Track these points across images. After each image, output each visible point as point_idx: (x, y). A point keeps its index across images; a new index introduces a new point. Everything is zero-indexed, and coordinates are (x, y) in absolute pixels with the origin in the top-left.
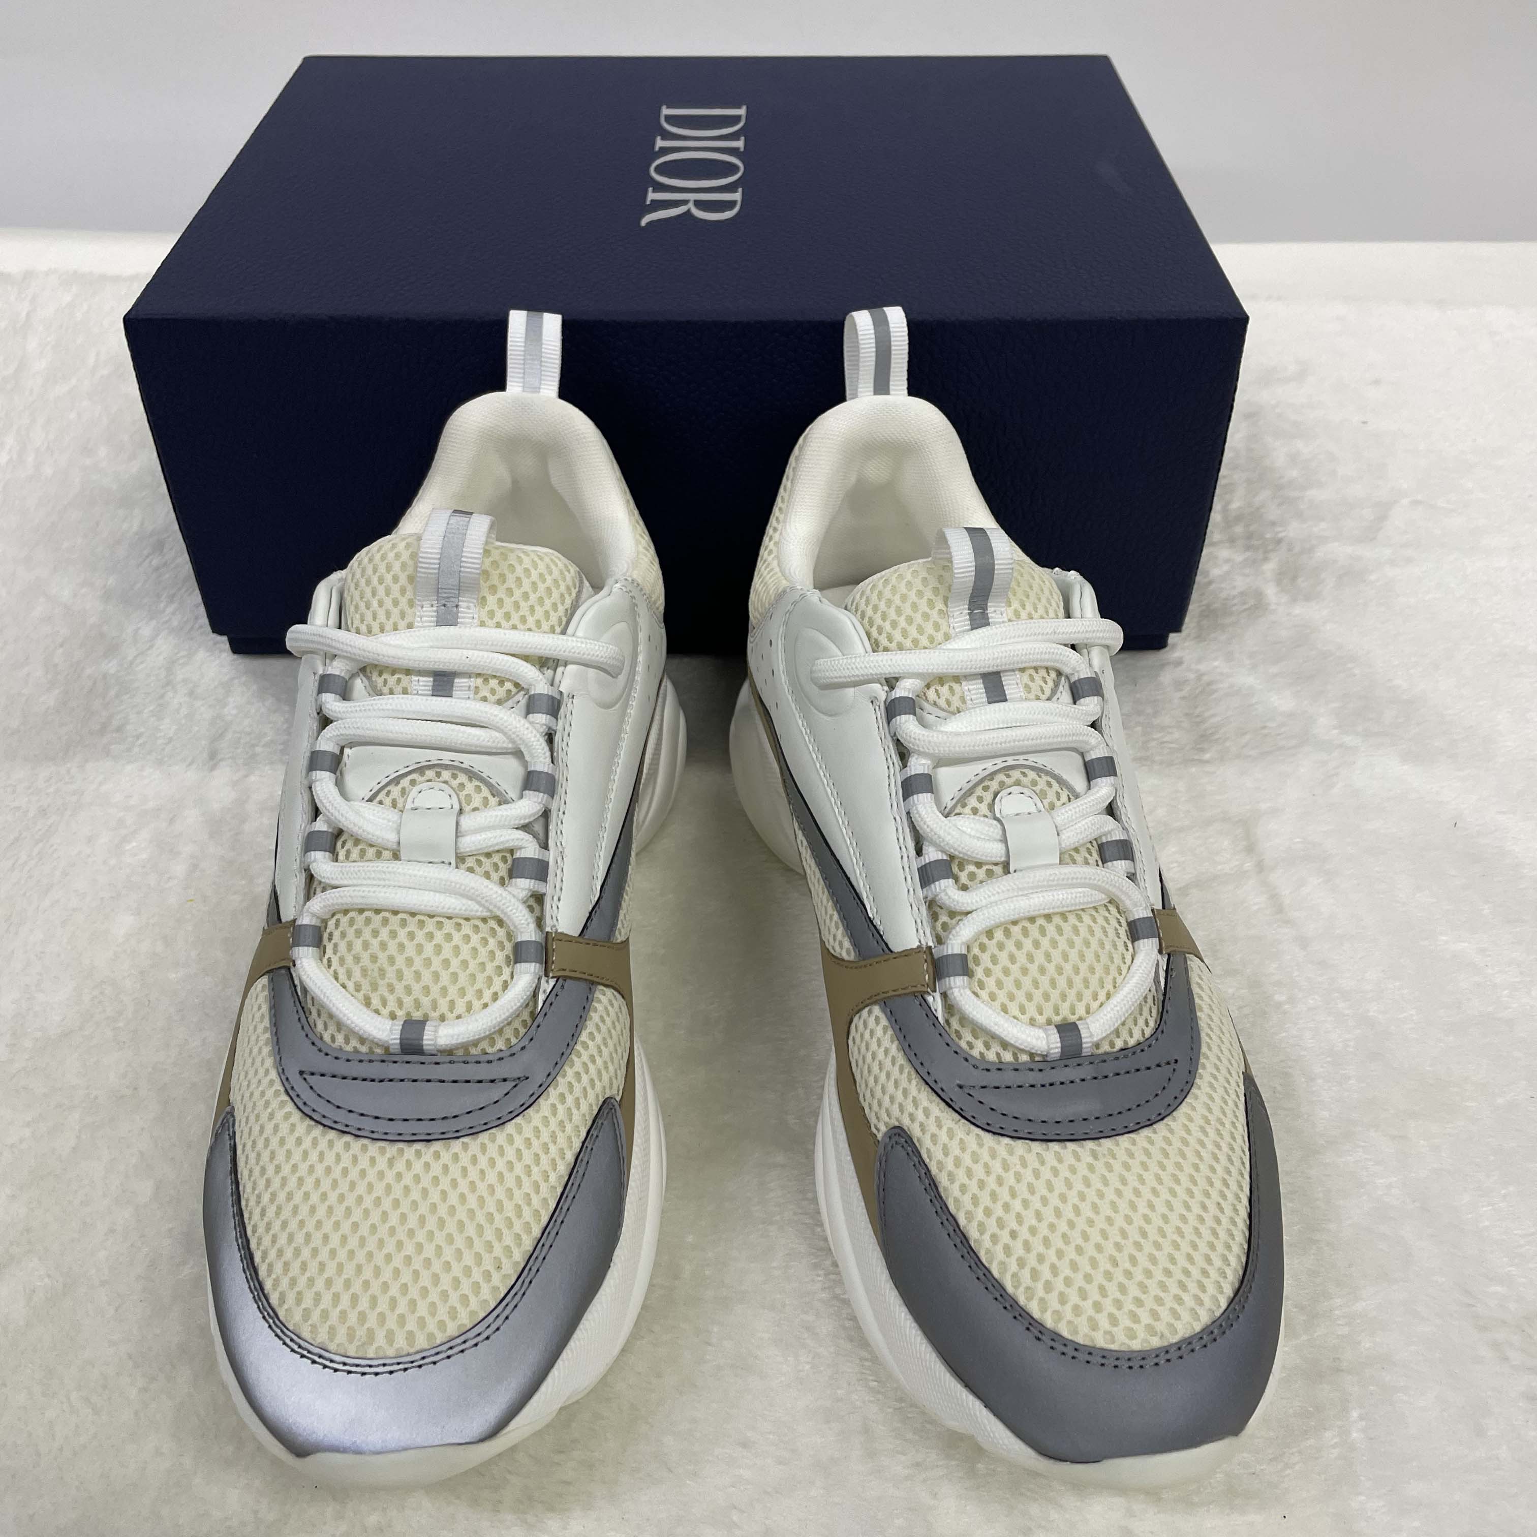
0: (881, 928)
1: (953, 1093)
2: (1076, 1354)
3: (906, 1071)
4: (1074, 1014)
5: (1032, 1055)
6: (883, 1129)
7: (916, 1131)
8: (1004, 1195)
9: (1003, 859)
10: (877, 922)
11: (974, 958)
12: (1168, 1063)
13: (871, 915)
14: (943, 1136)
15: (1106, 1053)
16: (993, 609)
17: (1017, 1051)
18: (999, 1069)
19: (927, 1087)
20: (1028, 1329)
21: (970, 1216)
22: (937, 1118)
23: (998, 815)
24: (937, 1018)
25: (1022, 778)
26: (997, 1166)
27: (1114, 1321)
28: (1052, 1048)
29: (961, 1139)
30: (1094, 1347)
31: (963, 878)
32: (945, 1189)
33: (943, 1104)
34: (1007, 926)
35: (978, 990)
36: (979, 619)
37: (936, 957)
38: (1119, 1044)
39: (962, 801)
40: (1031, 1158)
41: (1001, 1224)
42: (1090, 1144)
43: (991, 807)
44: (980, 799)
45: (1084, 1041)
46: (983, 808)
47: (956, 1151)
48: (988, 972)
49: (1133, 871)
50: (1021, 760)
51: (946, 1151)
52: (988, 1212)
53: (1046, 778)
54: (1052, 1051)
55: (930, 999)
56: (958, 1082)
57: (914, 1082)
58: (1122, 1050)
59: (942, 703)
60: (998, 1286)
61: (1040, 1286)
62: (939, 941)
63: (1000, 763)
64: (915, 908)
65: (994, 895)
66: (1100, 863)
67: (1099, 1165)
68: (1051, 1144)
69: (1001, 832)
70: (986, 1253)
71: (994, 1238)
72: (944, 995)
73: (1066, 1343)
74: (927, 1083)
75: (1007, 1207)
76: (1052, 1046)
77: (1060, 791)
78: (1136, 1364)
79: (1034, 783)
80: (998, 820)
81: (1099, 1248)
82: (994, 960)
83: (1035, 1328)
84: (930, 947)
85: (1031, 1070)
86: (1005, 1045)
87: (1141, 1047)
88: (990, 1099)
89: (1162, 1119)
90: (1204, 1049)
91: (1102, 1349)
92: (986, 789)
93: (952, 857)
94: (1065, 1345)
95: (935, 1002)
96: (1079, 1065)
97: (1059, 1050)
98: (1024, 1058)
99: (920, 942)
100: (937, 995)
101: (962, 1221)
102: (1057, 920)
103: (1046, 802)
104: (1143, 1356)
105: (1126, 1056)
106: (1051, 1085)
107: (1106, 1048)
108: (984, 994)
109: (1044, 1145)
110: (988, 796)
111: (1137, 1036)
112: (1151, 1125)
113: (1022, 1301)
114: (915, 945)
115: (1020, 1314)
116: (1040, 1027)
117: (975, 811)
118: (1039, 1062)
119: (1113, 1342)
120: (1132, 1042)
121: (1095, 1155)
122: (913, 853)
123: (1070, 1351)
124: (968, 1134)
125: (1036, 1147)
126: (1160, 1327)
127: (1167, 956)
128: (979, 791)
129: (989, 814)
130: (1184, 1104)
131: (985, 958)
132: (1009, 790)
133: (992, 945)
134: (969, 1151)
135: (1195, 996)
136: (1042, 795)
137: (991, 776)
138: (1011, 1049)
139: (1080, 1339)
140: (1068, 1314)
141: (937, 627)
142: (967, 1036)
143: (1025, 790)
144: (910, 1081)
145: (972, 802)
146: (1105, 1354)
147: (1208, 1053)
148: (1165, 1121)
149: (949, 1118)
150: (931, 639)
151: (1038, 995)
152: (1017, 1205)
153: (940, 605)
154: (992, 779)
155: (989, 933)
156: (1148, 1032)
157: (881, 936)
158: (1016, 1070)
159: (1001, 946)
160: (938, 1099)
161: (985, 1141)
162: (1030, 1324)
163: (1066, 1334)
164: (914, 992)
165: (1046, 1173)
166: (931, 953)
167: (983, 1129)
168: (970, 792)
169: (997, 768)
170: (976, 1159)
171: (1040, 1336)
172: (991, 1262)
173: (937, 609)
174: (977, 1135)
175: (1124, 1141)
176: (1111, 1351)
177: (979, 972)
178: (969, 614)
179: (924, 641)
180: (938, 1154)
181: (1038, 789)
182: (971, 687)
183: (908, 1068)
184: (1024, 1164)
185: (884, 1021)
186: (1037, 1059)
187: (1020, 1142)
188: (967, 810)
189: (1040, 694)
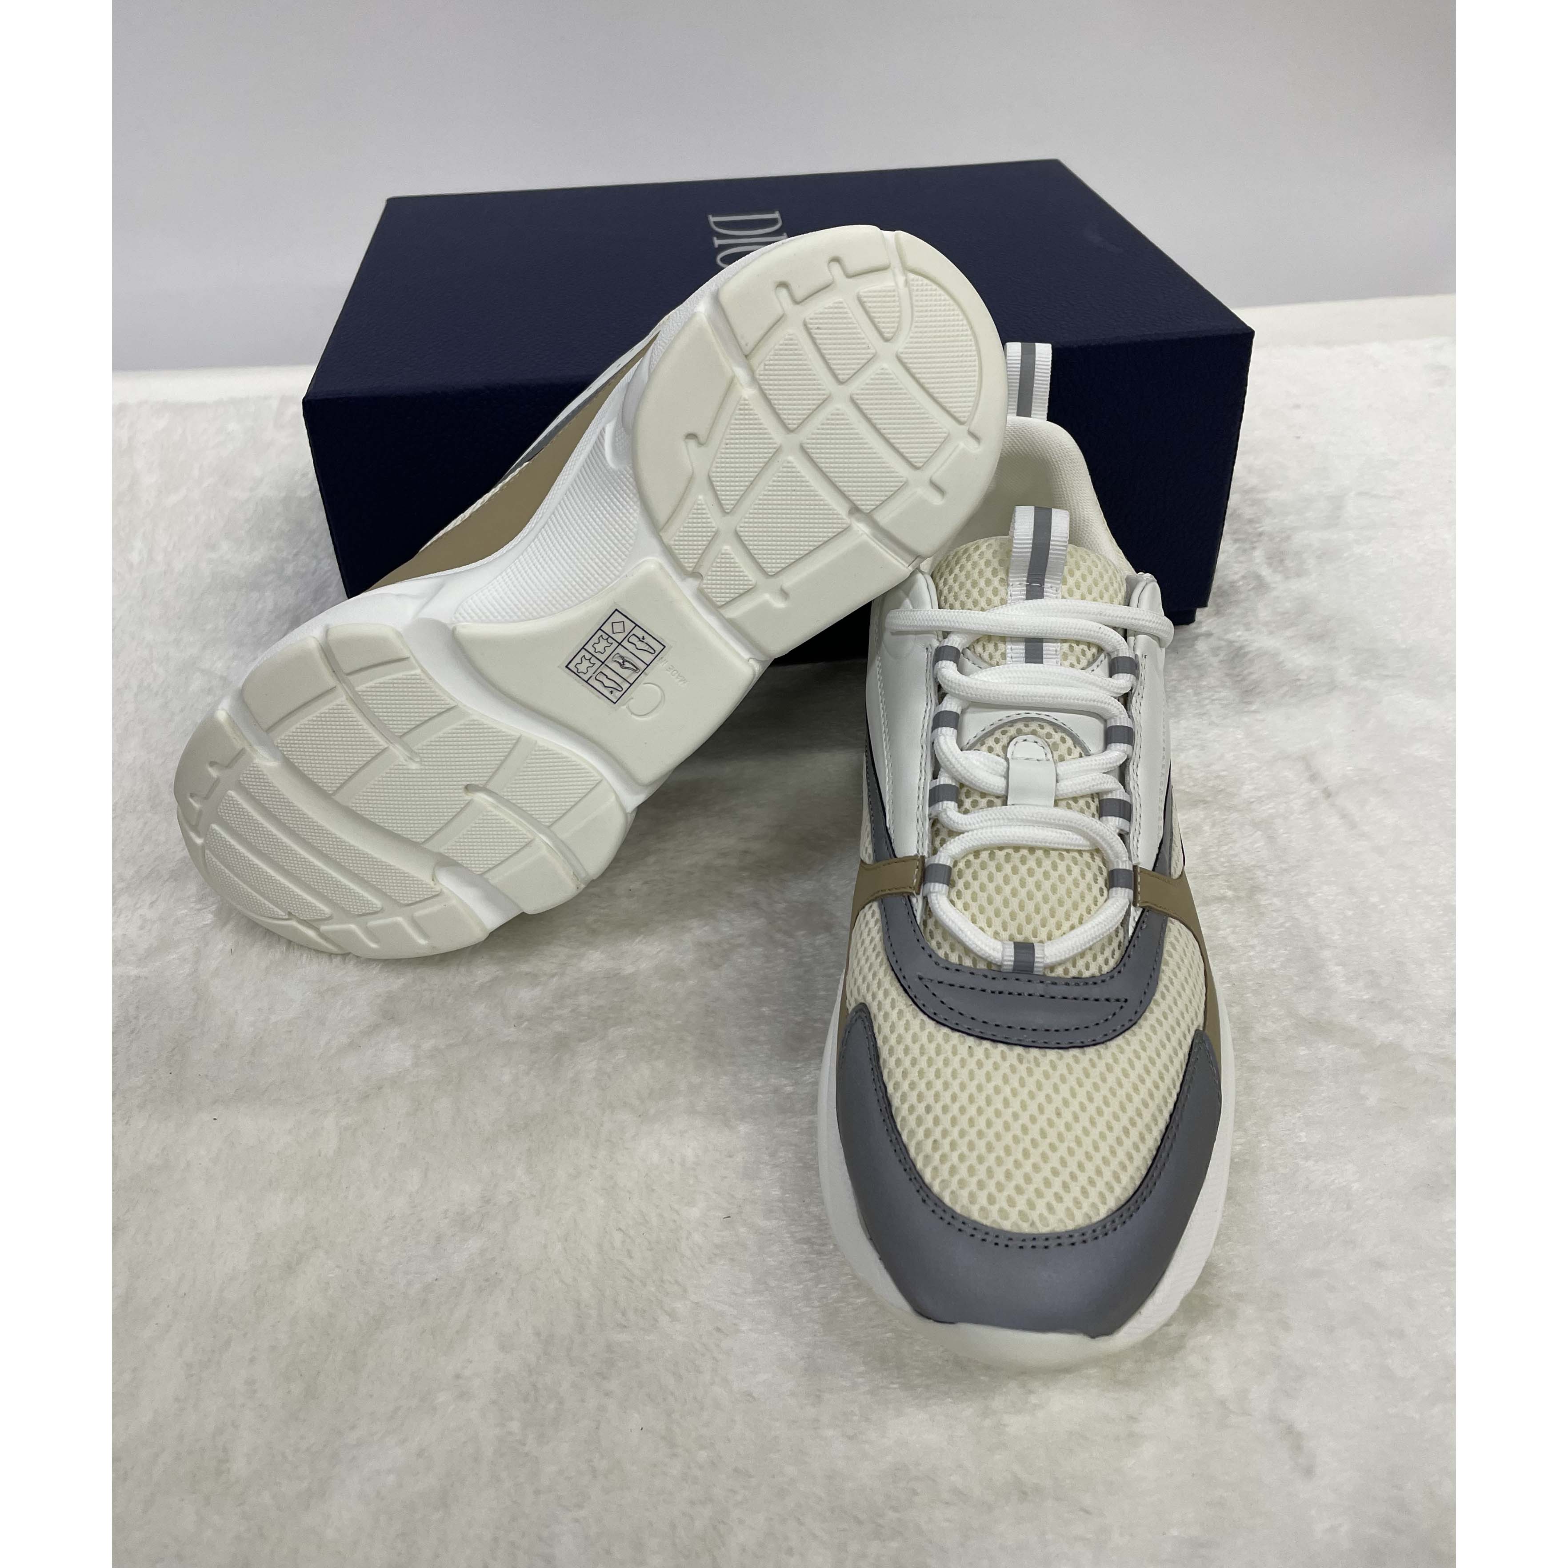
0: (893, 837)
1: (913, 982)
2: (951, 1221)
3: (880, 958)
4: (1035, 937)
5: (990, 964)
6: (853, 1005)
7: (874, 1008)
8: (931, 1074)
9: (1003, 793)
10: (891, 832)
11: (958, 872)
12: (1118, 1000)
13: (888, 825)
14: (894, 1015)
15: (1059, 978)
16: (1049, 585)
17: (976, 957)
18: (957, 970)
19: (892, 973)
20: (918, 1191)
21: (897, 1086)
22: (893, 1000)
23: (1009, 756)
24: (915, 917)
25: (1039, 730)
26: (931, 1049)
27: (991, 1199)
28: (1006, 960)
29: (907, 1021)
30: (968, 1219)
31: (967, 803)
32: (884, 1061)
33: (901, 989)
34: (993, 849)
35: (955, 898)
36: (1034, 591)
37: (926, 865)
38: (1073, 972)
39: (980, 741)
40: (963, 1050)
41: (920, 1098)
42: (1019, 1050)
43: (1005, 748)
44: (997, 741)
45: (1036, 960)
46: (998, 748)
47: (900, 1029)
48: (967, 886)
49: (1127, 830)
50: (1043, 715)
51: (893, 1028)
52: (912, 1086)
53: (1060, 734)
54: (1005, 963)
55: (914, 900)
56: (919, 973)
57: (883, 968)
58: (1074, 978)
59: (986, 656)
60: (905, 1149)
61: (937, 1156)
62: (935, 852)
63: (1023, 714)
64: (920, 823)
65: (986, 821)
66: (1097, 815)
67: (1022, 1068)
68: (984, 1042)
69: (1005, 770)
70: (902, 1120)
71: (912, 1109)
72: (926, 899)
73: (946, 1209)
74: (893, 970)
75: (929, 1085)
76: (1005, 958)
77: (1073, 747)
78: (1002, 1241)
79: (1049, 736)
80: (1007, 760)
81: (998, 1137)
82: (975, 877)
83: (924, 1191)
84: (923, 857)
85: (986, 976)
86: (967, 951)
87: (1094, 980)
88: (943, 993)
89: (1094, 1045)
90: (1157, 996)
91: (975, 1222)
92: (1004, 733)
93: (962, 785)
94: (944, 1211)
95: (918, 904)
96: (1029, 981)
97: (1012, 963)
98: (982, 966)
99: (918, 851)
100: (920, 898)
101: (890, 1089)
102: (1040, 853)
103: (1056, 754)
104: (1010, 1237)
105: (1077, 984)
106: (1000, 993)
107: (1059, 972)
108: (959, 904)
109: (978, 1041)
110: (1004, 739)
111: (1093, 970)
112: (1082, 1047)
113: (919, 1165)
114: (913, 853)
115: (916, 1177)
116: (1001, 941)
117: (990, 750)
118: (994, 970)
119: (986, 1218)
120: (1086, 974)
121: (1020, 1059)
122: (930, 776)
123: (948, 1218)
124: (915, 1018)
125: (971, 1041)
126: (1034, 1216)
127: (1141, 910)
128: (998, 734)
129: (1002, 754)
130: (1121, 1037)
131: (968, 875)
132: (1025, 737)
133: (976, 863)
134: (911, 1032)
135: (1165, 952)
136: (1054, 747)
137: (1012, 723)
138: (972, 955)
139: (958, 1209)
140: (954, 1185)
141: (995, 592)
142: (938, 937)
143: (1038, 740)
144: (881, 965)
145: (990, 742)
146: (977, 1227)
147: (1160, 1000)
148: (1098, 1047)
149: (903, 1002)
150: (989, 602)
151: (1006, 913)
152: (938, 1085)
153: (1002, 575)
154: (1012, 726)
155: (977, 853)
156: (1106, 969)
157: (891, 843)
158: (972, 973)
159: (983, 866)
160: (898, 985)
161: (927, 1026)
162: (921, 1187)
163: (947, 1200)
164: (903, 893)
165: (972, 1064)
166: (923, 862)
167: (929, 1017)
168: (991, 733)
169: (1019, 717)
170: (915, 1038)
171: (926, 1199)
172: (903, 1130)
173: (999, 577)
174: (922, 1020)
175: (1052, 1054)
176: (982, 1225)
177: (960, 884)
178: (1027, 586)
179: (983, 603)
180: (886, 1030)
181: (1050, 741)
182: (1014, 647)
183: (882, 956)
184: (955, 1052)
185: (878, 915)
186: (994, 968)
187: (957, 1034)
188: (985, 748)
189: (1075, 663)
